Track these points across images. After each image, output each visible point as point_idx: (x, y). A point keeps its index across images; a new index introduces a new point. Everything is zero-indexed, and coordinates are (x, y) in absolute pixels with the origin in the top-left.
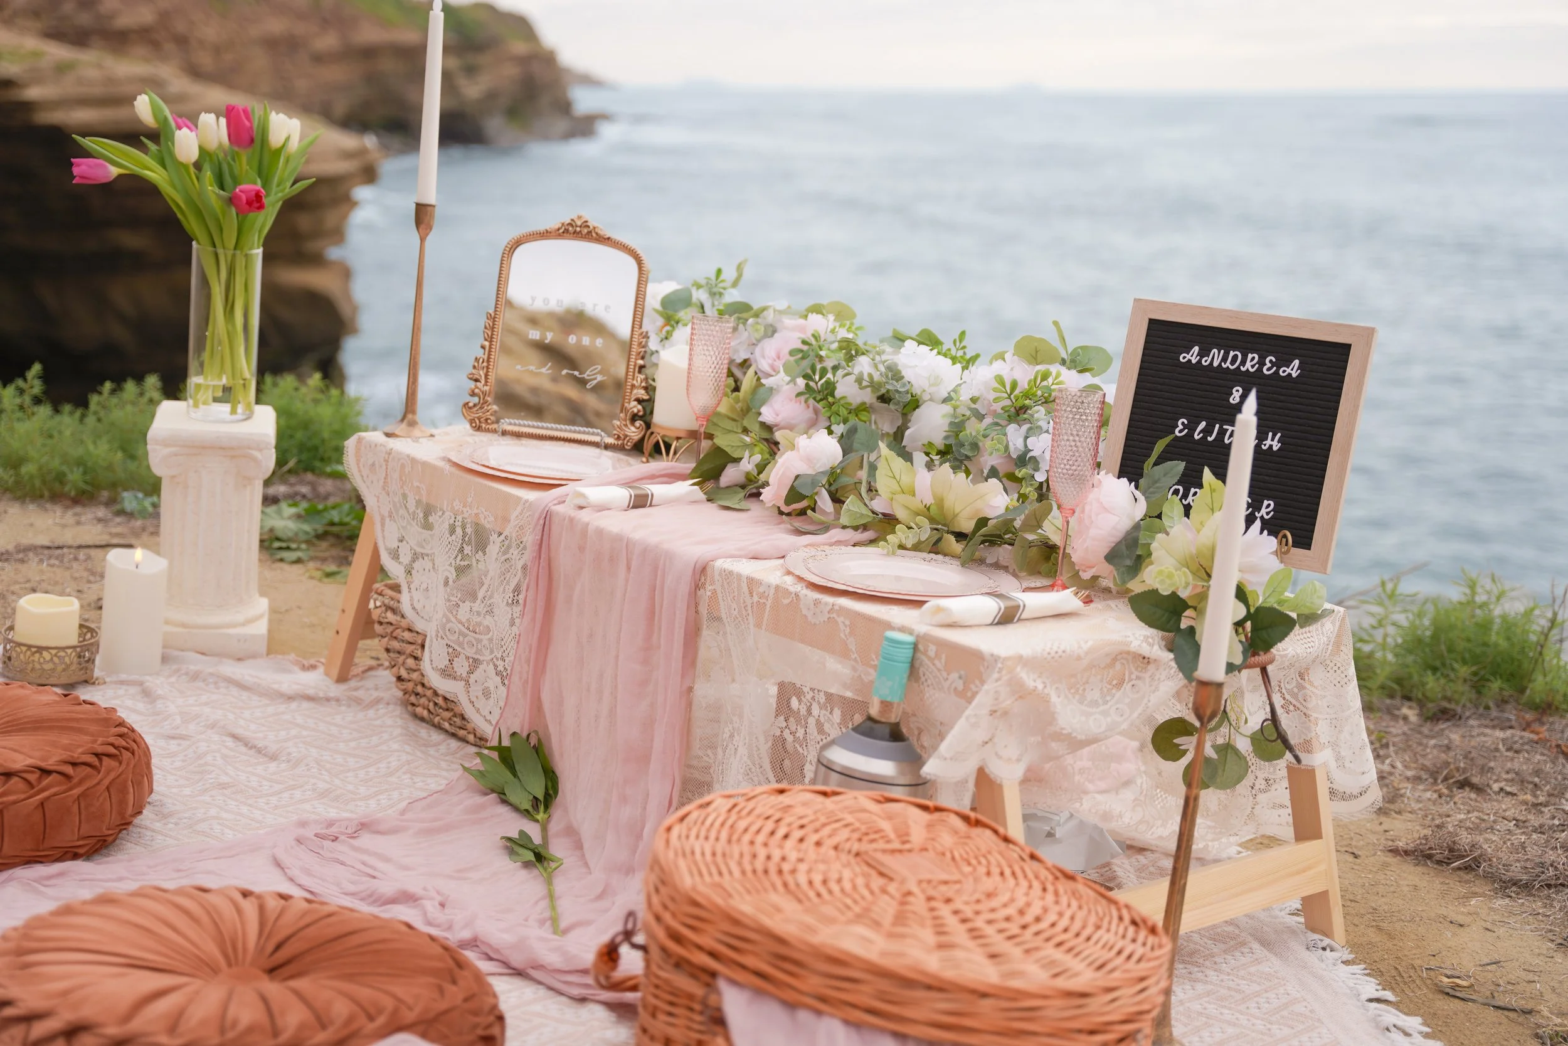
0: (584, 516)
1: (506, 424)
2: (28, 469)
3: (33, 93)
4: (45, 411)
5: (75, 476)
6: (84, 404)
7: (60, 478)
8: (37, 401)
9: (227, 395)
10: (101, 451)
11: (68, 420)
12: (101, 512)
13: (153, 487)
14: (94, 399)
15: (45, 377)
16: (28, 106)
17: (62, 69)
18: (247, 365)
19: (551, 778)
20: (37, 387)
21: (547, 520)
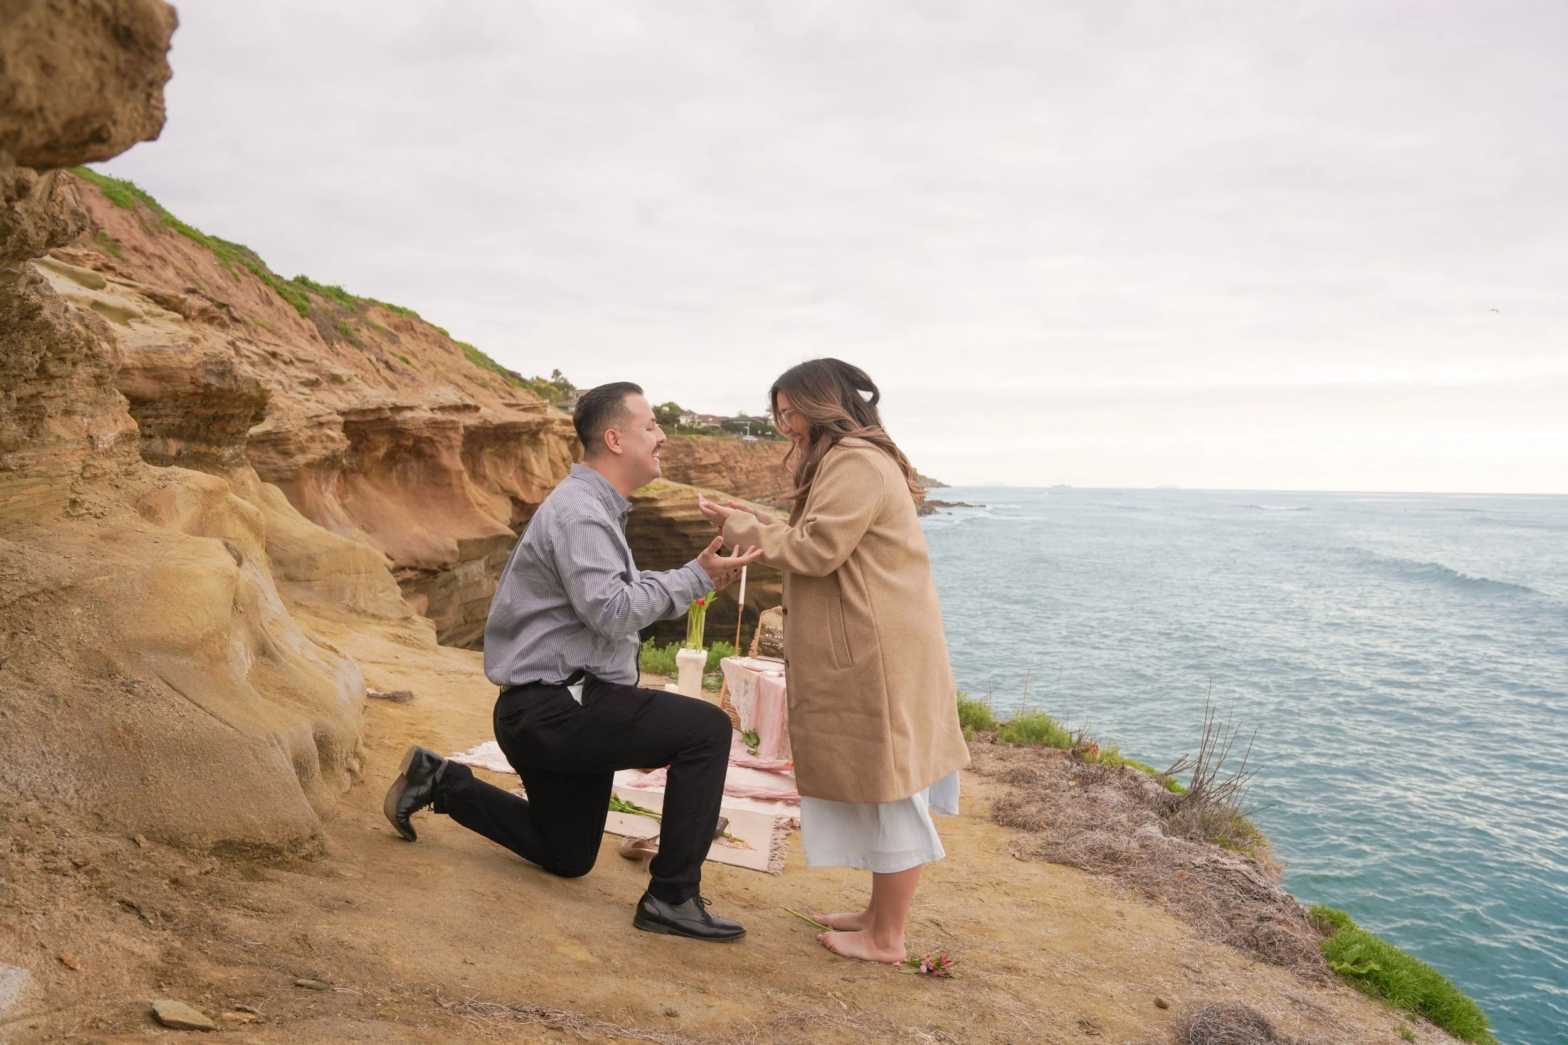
0: (766, 678)
1: (759, 657)
2: (649, 665)
3: (661, 504)
4: (654, 650)
5: (661, 668)
6: (665, 648)
7: (657, 668)
8: (652, 647)
9: (695, 648)
10: (668, 661)
11: (660, 653)
12: (667, 677)
13: (676, 670)
14: (667, 647)
15: (655, 640)
16: (660, 510)
17: (675, 493)
18: (700, 640)
19: (758, 740)
20: (653, 643)
21: (759, 679)
